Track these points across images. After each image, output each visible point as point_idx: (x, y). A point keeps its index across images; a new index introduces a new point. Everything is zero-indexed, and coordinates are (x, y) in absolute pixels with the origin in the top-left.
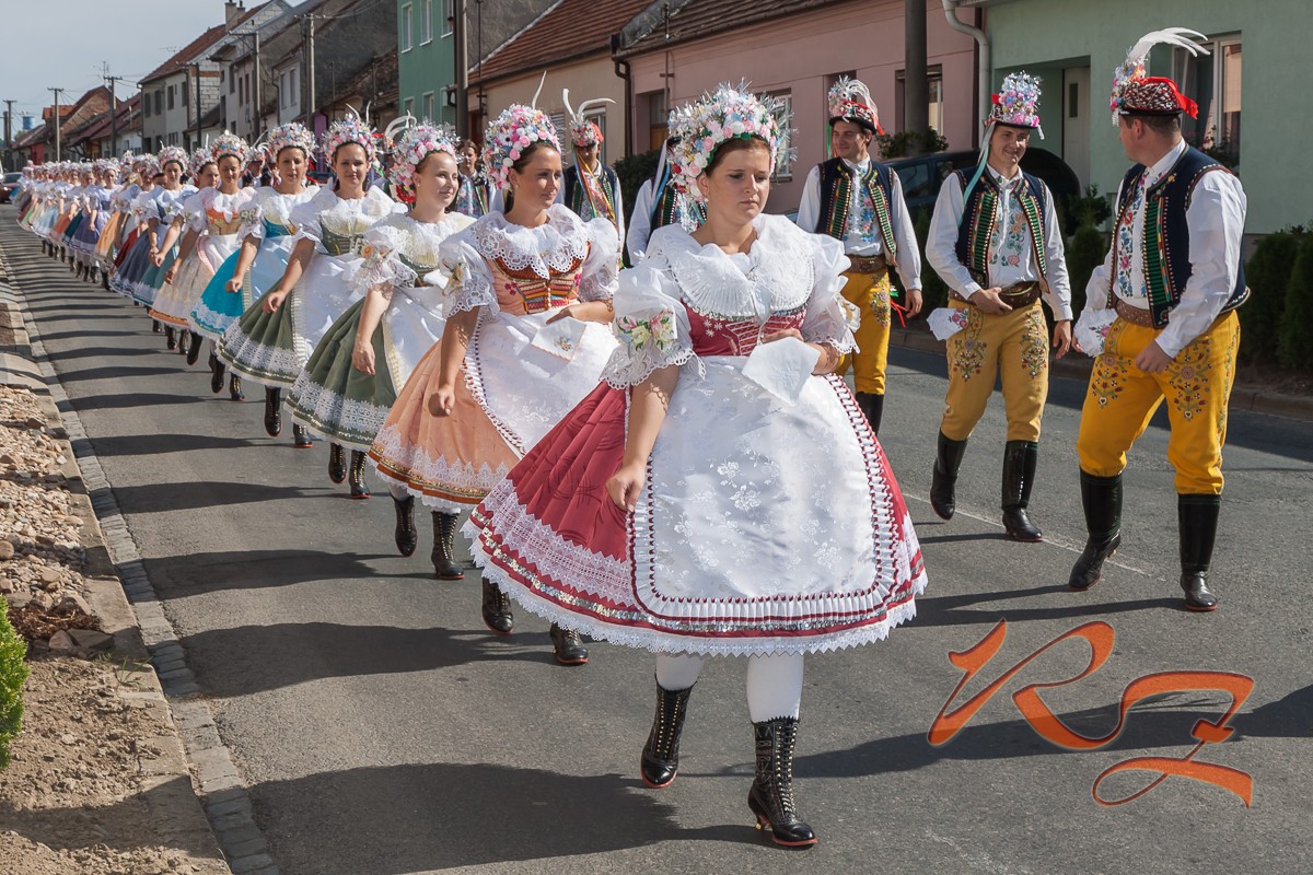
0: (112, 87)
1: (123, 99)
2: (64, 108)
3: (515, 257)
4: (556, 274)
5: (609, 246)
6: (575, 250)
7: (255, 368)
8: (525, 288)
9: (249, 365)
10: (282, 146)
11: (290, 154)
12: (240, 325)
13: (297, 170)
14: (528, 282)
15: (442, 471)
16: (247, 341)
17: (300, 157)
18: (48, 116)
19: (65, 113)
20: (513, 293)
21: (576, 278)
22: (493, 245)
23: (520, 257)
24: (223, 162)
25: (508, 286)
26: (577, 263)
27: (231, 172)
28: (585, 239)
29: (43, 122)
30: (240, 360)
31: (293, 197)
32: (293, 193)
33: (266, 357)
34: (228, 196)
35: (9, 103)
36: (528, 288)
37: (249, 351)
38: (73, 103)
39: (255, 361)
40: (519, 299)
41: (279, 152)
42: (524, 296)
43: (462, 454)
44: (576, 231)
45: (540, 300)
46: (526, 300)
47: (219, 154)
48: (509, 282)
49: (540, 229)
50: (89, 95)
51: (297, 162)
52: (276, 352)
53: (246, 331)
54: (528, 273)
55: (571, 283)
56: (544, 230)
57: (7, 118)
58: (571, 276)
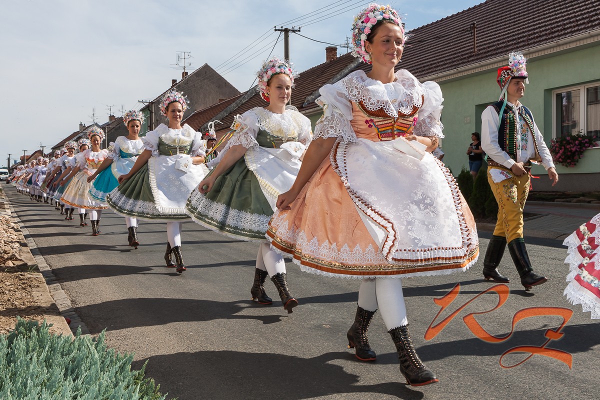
0: (43, 150)
1: (46, 154)
2: (27, 156)
3: (372, 101)
4: (401, 115)
5: (436, 100)
6: (414, 100)
7: (128, 211)
8: (379, 123)
9: (125, 210)
10: (130, 119)
11: (135, 123)
12: (119, 190)
13: (137, 130)
14: (381, 119)
15: (313, 248)
16: (124, 198)
17: (139, 124)
18: (22, 159)
19: (28, 158)
20: (370, 126)
21: (414, 120)
22: (357, 93)
23: (376, 102)
24: (93, 138)
25: (367, 122)
26: (415, 109)
27: (96, 142)
28: (421, 94)
29: (21, 161)
30: (120, 207)
31: (134, 141)
32: (135, 140)
33: (134, 205)
34: (96, 153)
35: (10, 155)
36: (381, 123)
37: (124, 203)
38: (30, 155)
39: (128, 207)
40: (374, 131)
41: (129, 122)
42: (378, 129)
43: (330, 237)
44: (416, 88)
45: (390, 131)
46: (379, 131)
47: (91, 135)
48: (368, 119)
49: (391, 84)
50: (36, 152)
51: (137, 126)
52: (140, 203)
53: (123, 193)
54: (381, 113)
55: (410, 123)
56: (393, 85)
57: (9, 159)
58: (411, 119)
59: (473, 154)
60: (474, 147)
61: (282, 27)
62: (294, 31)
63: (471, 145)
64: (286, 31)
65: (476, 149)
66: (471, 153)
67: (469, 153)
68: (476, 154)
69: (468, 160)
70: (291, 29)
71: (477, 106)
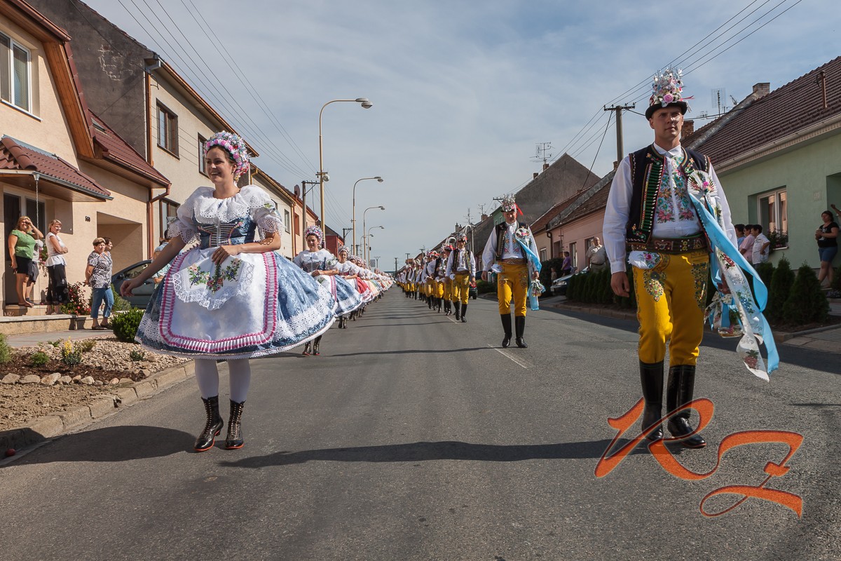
59: (822, 239)
60: (824, 230)
61: (613, 106)
62: (627, 108)
63: (821, 227)
64: (618, 109)
65: (826, 232)
66: (821, 237)
67: (818, 237)
68: (827, 239)
69: (818, 248)
70: (624, 106)
71: (828, 177)
